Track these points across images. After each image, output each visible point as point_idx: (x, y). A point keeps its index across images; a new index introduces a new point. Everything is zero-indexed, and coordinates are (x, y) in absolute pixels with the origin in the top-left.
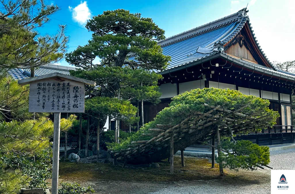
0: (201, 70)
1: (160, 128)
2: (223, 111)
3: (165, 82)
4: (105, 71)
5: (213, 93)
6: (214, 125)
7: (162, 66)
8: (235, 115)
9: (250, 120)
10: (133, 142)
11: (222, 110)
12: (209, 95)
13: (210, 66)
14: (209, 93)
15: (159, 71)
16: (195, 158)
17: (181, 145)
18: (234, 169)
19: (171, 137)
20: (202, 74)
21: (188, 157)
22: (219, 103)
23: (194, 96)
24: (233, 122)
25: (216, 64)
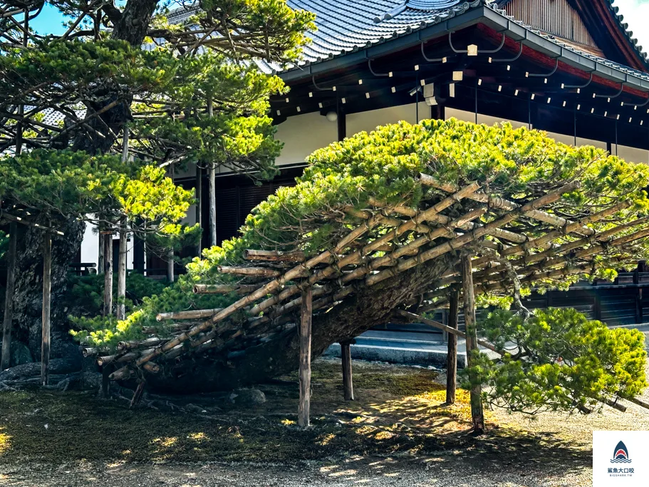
0: (417, 68)
1: (260, 266)
2: (488, 203)
3: (299, 109)
4: (69, 56)
5: (454, 137)
6: (455, 253)
7: (284, 49)
8: (529, 219)
9: (579, 236)
10: (164, 315)
11: (484, 199)
12: (439, 143)
13: (450, 54)
14: (440, 138)
15: (276, 66)
16: (391, 369)
17: (342, 324)
18: (521, 411)
19: (304, 298)
20: (423, 82)
21: (371, 365)
22: (473, 175)
23: (386, 149)
24: (522, 245)
25: (469, 47)
